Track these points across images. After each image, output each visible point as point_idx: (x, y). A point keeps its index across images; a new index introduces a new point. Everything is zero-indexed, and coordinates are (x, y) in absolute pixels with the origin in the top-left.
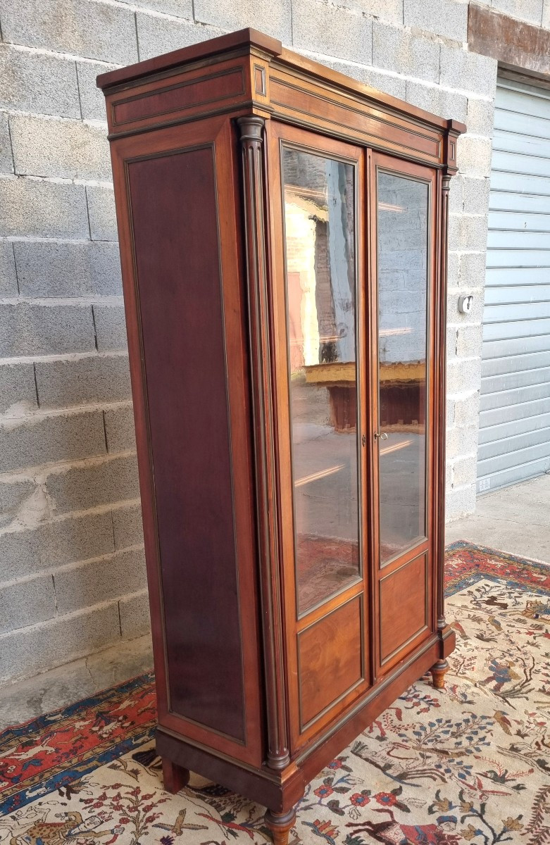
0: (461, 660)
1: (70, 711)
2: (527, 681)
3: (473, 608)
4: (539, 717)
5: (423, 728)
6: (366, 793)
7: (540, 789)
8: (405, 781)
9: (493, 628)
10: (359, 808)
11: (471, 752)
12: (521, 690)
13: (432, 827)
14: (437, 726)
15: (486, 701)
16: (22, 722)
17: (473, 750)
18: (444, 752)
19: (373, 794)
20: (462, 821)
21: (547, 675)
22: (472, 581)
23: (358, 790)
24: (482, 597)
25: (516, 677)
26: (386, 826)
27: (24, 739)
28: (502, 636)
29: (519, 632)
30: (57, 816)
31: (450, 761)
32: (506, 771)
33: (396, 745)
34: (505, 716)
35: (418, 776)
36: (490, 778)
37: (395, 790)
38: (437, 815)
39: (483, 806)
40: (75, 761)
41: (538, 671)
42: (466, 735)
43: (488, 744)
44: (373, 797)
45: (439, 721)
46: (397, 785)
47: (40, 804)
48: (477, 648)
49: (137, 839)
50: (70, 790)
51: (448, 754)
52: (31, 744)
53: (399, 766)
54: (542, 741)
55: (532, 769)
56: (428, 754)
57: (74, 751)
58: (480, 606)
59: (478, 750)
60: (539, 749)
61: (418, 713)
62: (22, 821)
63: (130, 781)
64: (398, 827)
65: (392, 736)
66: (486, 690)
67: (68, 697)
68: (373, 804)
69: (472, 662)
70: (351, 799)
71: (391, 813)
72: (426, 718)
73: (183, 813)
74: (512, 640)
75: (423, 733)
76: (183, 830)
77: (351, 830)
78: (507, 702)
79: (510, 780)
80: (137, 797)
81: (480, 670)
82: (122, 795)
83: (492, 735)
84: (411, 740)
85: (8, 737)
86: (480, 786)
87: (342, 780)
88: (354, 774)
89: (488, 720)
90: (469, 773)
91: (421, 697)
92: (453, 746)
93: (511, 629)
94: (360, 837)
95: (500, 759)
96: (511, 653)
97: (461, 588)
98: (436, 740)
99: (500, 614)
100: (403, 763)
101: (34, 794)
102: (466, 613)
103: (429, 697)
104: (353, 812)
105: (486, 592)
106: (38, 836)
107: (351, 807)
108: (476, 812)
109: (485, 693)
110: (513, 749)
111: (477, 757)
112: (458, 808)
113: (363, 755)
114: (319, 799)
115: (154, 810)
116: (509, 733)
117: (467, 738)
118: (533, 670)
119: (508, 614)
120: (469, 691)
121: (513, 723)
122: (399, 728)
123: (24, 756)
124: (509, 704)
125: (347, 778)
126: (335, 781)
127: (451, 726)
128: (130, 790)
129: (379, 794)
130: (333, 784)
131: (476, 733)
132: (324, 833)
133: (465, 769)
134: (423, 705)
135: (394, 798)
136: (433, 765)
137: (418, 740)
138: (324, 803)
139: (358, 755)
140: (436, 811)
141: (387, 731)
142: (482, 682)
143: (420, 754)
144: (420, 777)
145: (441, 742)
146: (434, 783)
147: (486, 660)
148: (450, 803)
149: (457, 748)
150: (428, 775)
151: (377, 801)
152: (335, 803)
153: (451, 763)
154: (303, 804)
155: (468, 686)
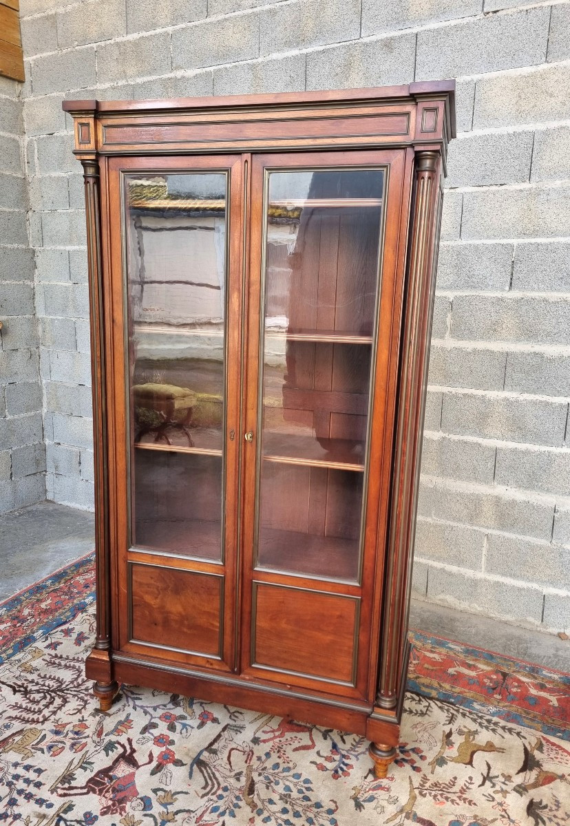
0: (453, 790)
5: (288, 769)
6: (172, 743)
8: (195, 766)
10: (152, 742)
11: (259, 815)
14: (295, 780)
15: (373, 821)
17: (265, 815)
18: (251, 789)
19: (170, 747)
20: (145, 815)
23: (174, 736)
31: (237, 798)
33: (249, 753)
35: (206, 775)
37: (181, 761)
38: (152, 795)
42: (289, 807)
44: (166, 748)
45: (307, 781)
46: (188, 761)
48: (502, 805)
51: (249, 795)
53: (218, 760)
56: (243, 779)
59: (266, 820)
61: (314, 763)
66: (398, 820)
68: (157, 751)
70: (161, 735)
72: (307, 770)
75: (279, 770)
81: (444, 812)
84: (263, 762)
87: (184, 726)
88: (196, 732)
90: (223, 814)
91: (347, 761)
92: (264, 797)
98: (270, 782)
100: (222, 761)
103: (351, 768)
104: (145, 740)
107: (152, 737)
111: (252, 820)
112: (165, 810)
113: (226, 732)
114: (159, 716)
117: (284, 809)
120: (385, 803)
122: (279, 752)
125: (189, 728)
126: (184, 721)
127: (300, 791)
129: (171, 751)
130: (180, 721)
131: (297, 815)
132: (119, 727)
133: (227, 811)
134: (330, 766)
135: (168, 763)
136: (226, 784)
137: (265, 769)
138: (153, 721)
139: (224, 729)
140: (157, 795)
141: (271, 744)
142: (415, 814)
143: (242, 772)
144: (205, 777)
145: (267, 788)
146: (199, 789)
147: (475, 817)
148: (171, 804)
149: (263, 801)
150: (210, 782)
151: (162, 752)
152: (154, 726)
153: (234, 799)
154: (150, 710)
155: (396, 801)
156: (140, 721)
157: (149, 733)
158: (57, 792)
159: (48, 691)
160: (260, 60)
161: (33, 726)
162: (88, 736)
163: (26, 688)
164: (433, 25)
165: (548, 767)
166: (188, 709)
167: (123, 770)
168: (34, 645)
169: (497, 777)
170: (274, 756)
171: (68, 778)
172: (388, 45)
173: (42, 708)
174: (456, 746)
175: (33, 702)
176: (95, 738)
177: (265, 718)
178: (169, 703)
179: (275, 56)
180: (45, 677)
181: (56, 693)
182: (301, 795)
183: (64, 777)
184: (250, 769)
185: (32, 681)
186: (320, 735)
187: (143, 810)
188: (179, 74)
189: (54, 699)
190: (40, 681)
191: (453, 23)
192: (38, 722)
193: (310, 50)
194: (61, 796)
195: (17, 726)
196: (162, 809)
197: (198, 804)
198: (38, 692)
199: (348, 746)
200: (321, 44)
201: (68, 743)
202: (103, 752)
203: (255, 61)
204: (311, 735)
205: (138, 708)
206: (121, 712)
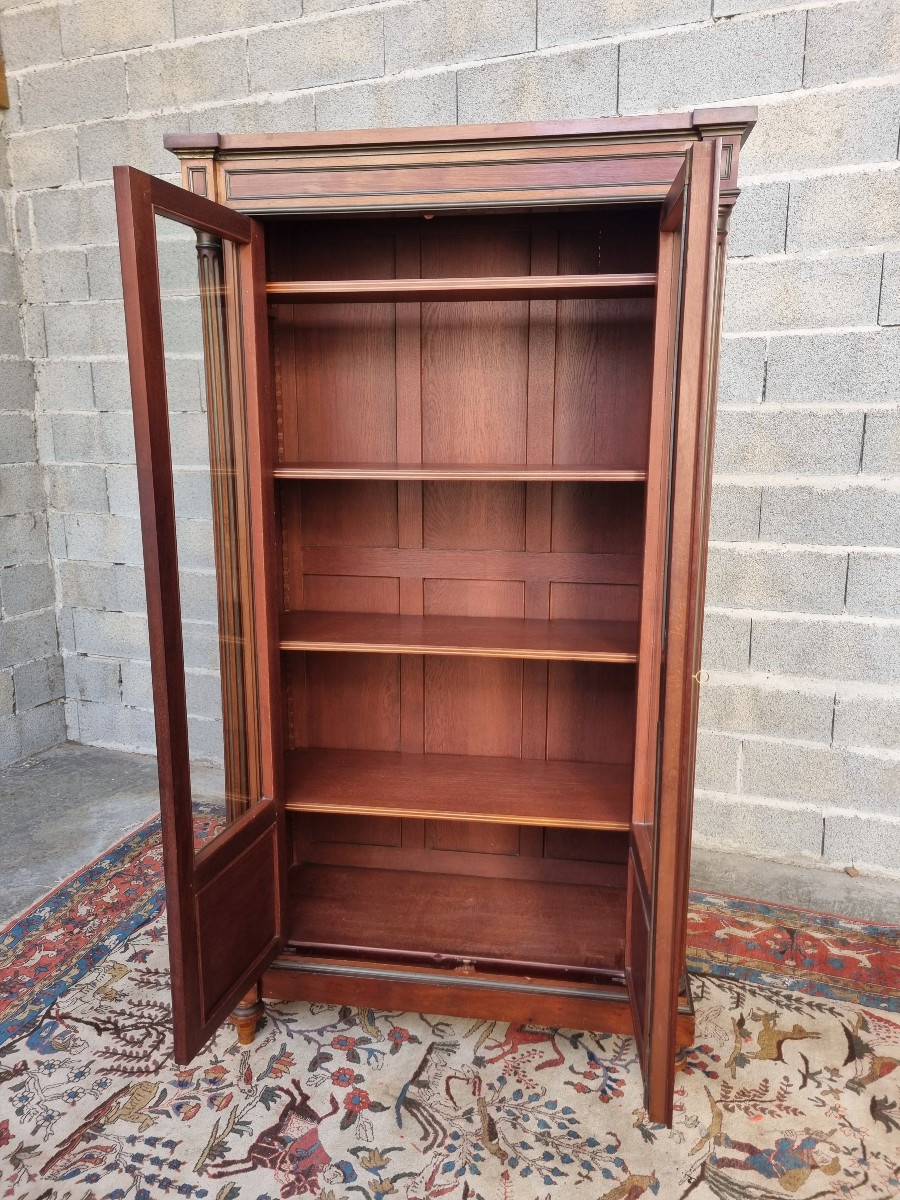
0: (770, 1097)
5: (535, 1097)
6: (360, 1079)
8: (402, 1109)
10: (329, 1081)
11: (514, 1166)
13: (327, 1159)
14: (551, 1112)
15: (671, 1155)
17: (521, 1167)
18: (492, 1132)
19: (358, 1086)
20: (349, 1189)
23: (360, 1069)
25: (793, 1183)
26: (311, 1115)
31: (476, 1146)
34: (648, 1191)
35: (422, 1119)
37: (380, 1104)
38: (351, 1158)
42: (553, 1151)
43: (548, 1182)
44: (353, 1087)
45: (567, 1111)
46: (390, 1103)
51: (491, 1140)
53: (436, 1097)
56: (476, 1118)
59: (525, 1173)
61: (569, 1083)
64: (312, 1127)
66: (705, 1149)
68: (341, 1093)
69: (779, 1112)
70: (340, 1069)
71: (335, 1109)
72: (561, 1095)
75: (524, 1101)
77: (288, 1086)
78: (695, 1185)
81: (764, 1129)
83: (579, 1182)
84: (498, 1092)
86: (439, 1193)
87: (371, 1052)
88: (389, 1059)
89: (616, 1170)
90: (461, 1172)
91: (614, 1076)
92: (514, 1141)
94: (280, 1098)
96: (871, 1160)
98: (516, 1119)
100: (439, 1098)
103: (621, 1084)
104: (319, 1079)
107: (327, 1074)
111: (505, 1176)
112: (377, 1178)
113: (433, 1055)
114: (329, 1042)
117: (546, 1153)
120: (682, 1128)
122: (516, 1073)
124: (688, 1190)
125: (378, 1054)
126: (367, 1046)
127: (561, 1126)
129: (361, 1092)
130: (362, 1046)
131: (566, 1159)
132: (275, 1066)
133: (467, 1167)
134: (593, 1084)
135: (361, 1108)
136: (454, 1129)
137: (502, 1100)
138: (322, 1050)
139: (430, 1051)
140: (358, 1157)
141: (501, 1064)
142: (727, 1138)
143: (472, 1109)
144: (421, 1123)
145: (514, 1126)
146: (417, 1141)
147: (807, 1130)
148: (382, 1167)
149: (513, 1146)
150: (430, 1130)
151: (349, 1094)
152: (327, 1058)
153: (472, 1149)
154: (314, 1035)
155: (696, 1123)
156: (303, 1053)
157: (322, 1068)
158: (206, 1171)
159: (151, 1025)
160: (387, 79)
161: (143, 1078)
162: (231, 1085)
163: (115, 1024)
164: (642, 34)
165: (883, 1050)
166: (370, 1028)
167: (297, 1128)
168: (109, 958)
169: (820, 1072)
170: (511, 1080)
171: (217, 1149)
172: (578, 60)
173: (149, 1050)
174: (755, 1036)
175: (132, 1042)
176: (242, 1085)
177: (483, 1029)
178: (339, 1022)
179: (409, 73)
180: (140, 1004)
181: (164, 1027)
182: (565, 1132)
183: (211, 1149)
184: (481, 1102)
185: (123, 1013)
186: (567, 1042)
187: (344, 1181)
188: (261, 98)
189: (164, 1036)
190: (135, 1011)
191: (671, 31)
192: (148, 1072)
193: (462, 66)
194: (214, 1176)
195: (117, 1082)
196: (372, 1177)
197: (423, 1163)
198: (136, 1027)
199: (610, 1055)
200: (478, 57)
201: (204, 1099)
202: (261, 1104)
203: (379, 80)
204: (554, 1045)
205: (294, 1034)
206: (271, 1043)
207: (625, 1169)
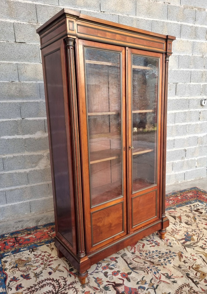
0: (175, 230)
1: (45, 226)
2: (197, 242)
3: (189, 212)
4: (195, 257)
5: (149, 252)
6: (119, 271)
7: (182, 284)
8: (134, 270)
9: (193, 220)
10: (114, 276)
11: (163, 265)
12: (193, 245)
13: (136, 289)
14: (155, 253)
15: (177, 247)
16: (31, 227)
17: (164, 264)
18: (153, 263)
19: (120, 273)
20: (147, 290)
21: (206, 241)
22: (193, 202)
23: (116, 270)
24: (194, 208)
25: (193, 240)
26: (119, 285)
27: (29, 232)
28: (195, 224)
29: (202, 223)
30: (25, 258)
31: (153, 266)
32: (173, 275)
33: (137, 257)
34: (182, 254)
35: (139, 269)
36: (165, 276)
37: (129, 273)
38: (139, 285)
39: (157, 286)
40: (38, 242)
41: (203, 239)
42: (164, 258)
43: (171, 263)
44: (120, 274)
45: (157, 251)
46: (130, 271)
47: (23, 253)
48: (183, 227)
49: (42, 271)
50: (33, 251)
52: (30, 234)
53: (135, 264)
54: (192, 266)
55: (183, 276)
56: (147, 262)
57: (40, 239)
58: (192, 211)
59: (166, 264)
60: (189, 269)
61: (150, 247)
62: (16, 257)
63: (50, 251)
64: (124, 286)
65: (137, 253)
66: (179, 243)
67: (47, 221)
68: (119, 276)
69: (179, 232)
70: (112, 273)
71: (123, 280)
72: (152, 249)
73: (59, 265)
74: (198, 226)
75: (149, 254)
76: (56, 271)
77: (107, 283)
78: (185, 249)
79: (172, 278)
80: (49, 257)
81: (181, 235)
82: (46, 255)
83: (174, 260)
84: (143, 256)
85: (25, 231)
86: (160, 278)
87: (113, 265)
88: (118, 264)
89: (175, 254)
90: (158, 272)
91: (154, 241)
92: (157, 261)
93: (199, 222)
94: (109, 287)
95: (172, 270)
96: (195, 231)
97: (188, 204)
98: (152, 258)
99: (198, 216)
100: (136, 264)
101: (23, 250)
102: (185, 213)
103: (157, 241)
104: (111, 277)
105: (197, 207)
106: (17, 263)
107: (111, 275)
108: (154, 287)
109: (179, 244)
110: (179, 267)
111: (164, 267)
112: (148, 284)
113: (124, 258)
114: (102, 270)
115: (52, 262)
116: (180, 261)
117: (164, 259)
118: (201, 239)
119: (201, 216)
120: (173, 242)
121: (184, 257)
122: (141, 251)
123: (26, 237)
124: (186, 250)
125: (115, 265)
126: (110, 265)
127: (160, 254)
128: (48, 254)
129: (123, 273)
130: (109, 266)
131: (168, 258)
132: (98, 282)
133: (157, 271)
134: (154, 244)
135: (127, 276)
136: (147, 267)
137: (146, 256)
138: (103, 272)
139: (122, 257)
140: (140, 284)
141: (137, 251)
142: (179, 240)
143: (144, 261)
145: (154, 259)
146: (144, 273)
147: (185, 232)
148: (146, 282)
149: (158, 262)
150: (143, 270)
152: (107, 273)
153: (154, 267)
154: (96, 271)
155: (173, 240)
156: (101, 275)
157: (109, 275)
162: (95, 293)
165: (176, 216)
166: (106, 262)
167: (121, 289)
169: (175, 223)
176: (97, 291)
178: (98, 265)
184: (144, 259)
186: (141, 241)
187: (144, 290)
197: (151, 276)
199: (149, 238)
202: (107, 291)
204: (139, 242)
205: (92, 274)
206: (90, 279)
207: (176, 253)
